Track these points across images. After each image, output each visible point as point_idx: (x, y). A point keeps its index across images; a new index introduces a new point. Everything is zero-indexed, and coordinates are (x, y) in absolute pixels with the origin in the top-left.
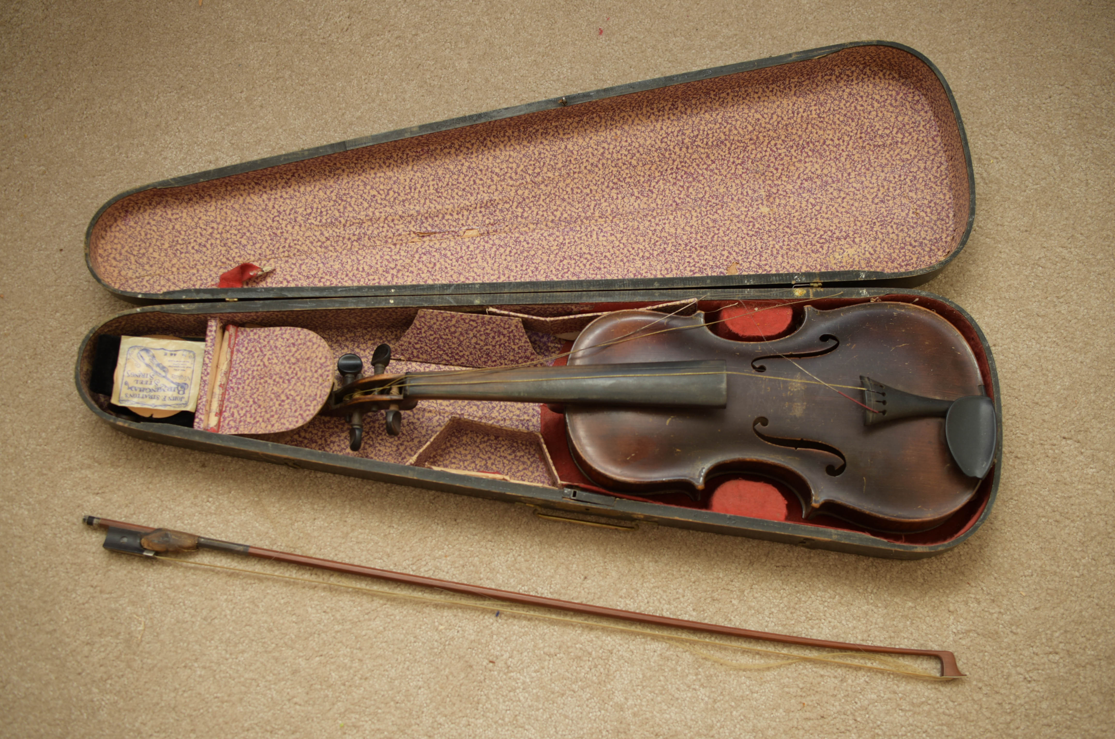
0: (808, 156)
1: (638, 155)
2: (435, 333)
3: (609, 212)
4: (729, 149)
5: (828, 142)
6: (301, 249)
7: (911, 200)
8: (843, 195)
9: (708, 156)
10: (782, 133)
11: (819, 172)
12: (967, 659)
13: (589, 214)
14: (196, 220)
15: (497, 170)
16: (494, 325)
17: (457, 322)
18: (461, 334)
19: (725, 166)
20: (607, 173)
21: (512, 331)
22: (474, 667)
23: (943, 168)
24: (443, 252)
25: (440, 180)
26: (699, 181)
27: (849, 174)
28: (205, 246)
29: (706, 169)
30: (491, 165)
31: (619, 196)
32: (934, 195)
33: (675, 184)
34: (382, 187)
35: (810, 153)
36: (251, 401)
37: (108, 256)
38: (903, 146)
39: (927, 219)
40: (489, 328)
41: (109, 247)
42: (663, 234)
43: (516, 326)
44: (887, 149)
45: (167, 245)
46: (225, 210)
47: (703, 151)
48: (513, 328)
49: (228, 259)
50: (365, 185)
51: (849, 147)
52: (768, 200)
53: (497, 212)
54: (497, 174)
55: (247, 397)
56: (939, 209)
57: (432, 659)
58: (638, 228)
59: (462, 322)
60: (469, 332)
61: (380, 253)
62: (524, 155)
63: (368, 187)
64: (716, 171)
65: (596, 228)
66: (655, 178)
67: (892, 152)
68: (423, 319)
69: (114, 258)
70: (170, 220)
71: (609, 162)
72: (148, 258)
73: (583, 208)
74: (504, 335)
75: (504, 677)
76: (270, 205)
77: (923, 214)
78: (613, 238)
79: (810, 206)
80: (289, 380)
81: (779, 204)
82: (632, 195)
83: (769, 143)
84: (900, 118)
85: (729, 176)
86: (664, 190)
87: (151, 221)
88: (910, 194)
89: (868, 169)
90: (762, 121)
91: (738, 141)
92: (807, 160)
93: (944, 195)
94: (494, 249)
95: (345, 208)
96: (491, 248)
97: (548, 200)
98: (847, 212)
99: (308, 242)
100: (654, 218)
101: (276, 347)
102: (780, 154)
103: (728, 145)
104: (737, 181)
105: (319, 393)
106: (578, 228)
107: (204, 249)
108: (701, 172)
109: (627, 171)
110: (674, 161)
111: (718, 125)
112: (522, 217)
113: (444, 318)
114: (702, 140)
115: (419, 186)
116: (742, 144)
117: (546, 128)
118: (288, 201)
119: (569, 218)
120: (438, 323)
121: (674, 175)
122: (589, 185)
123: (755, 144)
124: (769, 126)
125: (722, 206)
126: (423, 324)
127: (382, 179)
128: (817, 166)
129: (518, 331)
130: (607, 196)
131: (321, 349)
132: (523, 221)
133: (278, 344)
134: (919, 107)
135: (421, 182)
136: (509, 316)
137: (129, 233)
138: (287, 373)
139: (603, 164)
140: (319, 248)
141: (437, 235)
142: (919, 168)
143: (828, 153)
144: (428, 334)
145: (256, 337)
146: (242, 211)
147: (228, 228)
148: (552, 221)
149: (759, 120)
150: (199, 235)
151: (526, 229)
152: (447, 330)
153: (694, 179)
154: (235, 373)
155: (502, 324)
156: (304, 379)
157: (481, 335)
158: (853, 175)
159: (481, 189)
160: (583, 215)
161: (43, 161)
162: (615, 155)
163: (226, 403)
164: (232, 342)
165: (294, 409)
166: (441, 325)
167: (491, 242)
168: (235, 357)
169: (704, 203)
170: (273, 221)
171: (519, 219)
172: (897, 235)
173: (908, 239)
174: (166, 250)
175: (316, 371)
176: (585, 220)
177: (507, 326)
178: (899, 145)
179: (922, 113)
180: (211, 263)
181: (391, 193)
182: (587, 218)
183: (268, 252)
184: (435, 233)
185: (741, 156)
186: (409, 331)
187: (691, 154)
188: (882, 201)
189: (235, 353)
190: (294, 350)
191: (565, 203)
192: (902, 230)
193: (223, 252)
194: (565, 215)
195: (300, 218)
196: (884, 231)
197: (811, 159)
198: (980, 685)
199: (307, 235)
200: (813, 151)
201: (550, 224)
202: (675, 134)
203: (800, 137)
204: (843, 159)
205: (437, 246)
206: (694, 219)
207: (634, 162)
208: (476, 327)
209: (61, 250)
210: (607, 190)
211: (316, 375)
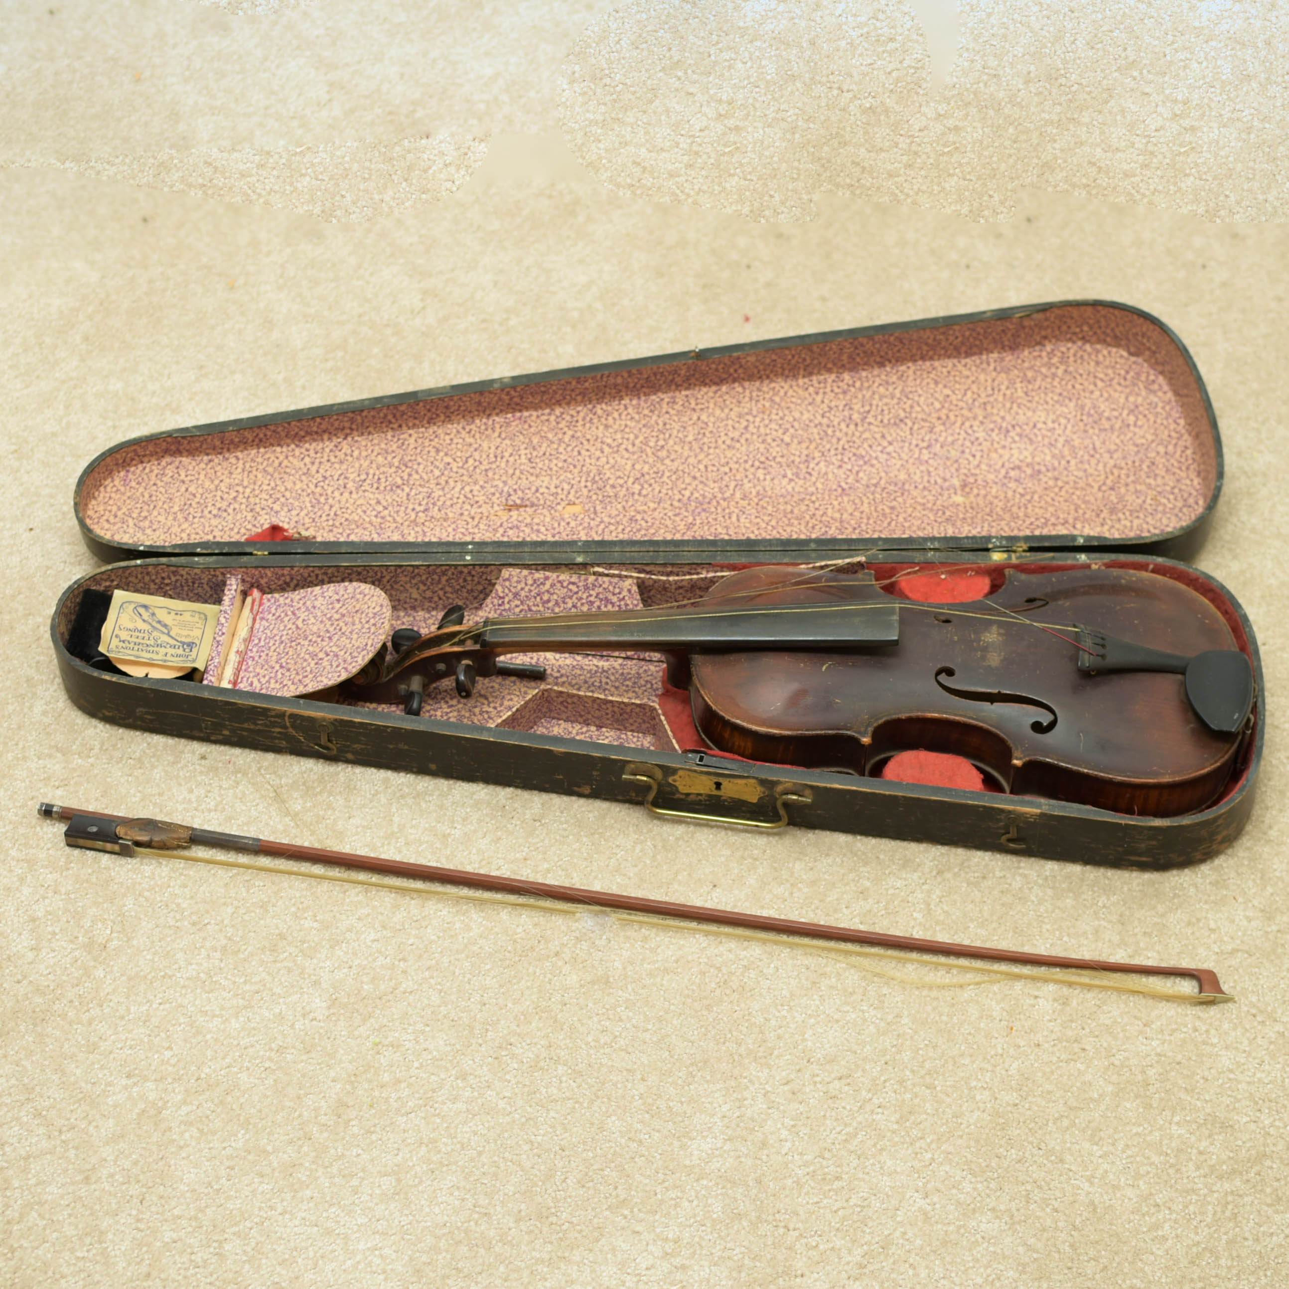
0: (1014, 442)
1: (792, 430)
2: (522, 603)
3: (754, 493)
4: (911, 429)
5: (1040, 425)
6: (350, 518)
7: (1149, 486)
8: (1060, 483)
9: (883, 437)
10: (980, 413)
11: (1029, 460)
12: (1235, 981)
13: (727, 495)
14: (216, 482)
15: (609, 441)
16: (601, 590)
17: (552, 585)
18: (557, 604)
19: (906, 449)
20: (751, 449)
21: (623, 598)
23: (1189, 452)
24: (535, 527)
25: (534, 449)
26: (872, 466)
27: (1068, 462)
28: (225, 511)
29: (882, 452)
30: (601, 435)
31: (768, 477)
32: (1178, 481)
33: (840, 467)
34: (459, 454)
35: (1017, 438)
36: (277, 667)
37: (99, 518)
38: (1137, 430)
39: (1170, 506)
40: (593, 593)
41: (101, 508)
42: (824, 518)
43: (629, 591)
44: (1116, 433)
45: (176, 508)
46: (254, 472)
47: (876, 429)
48: (625, 593)
49: (254, 526)
50: (438, 451)
51: (1068, 432)
52: (963, 490)
53: (608, 488)
54: (609, 446)
55: (273, 663)
56: (1186, 495)
58: (792, 512)
59: (558, 585)
60: (568, 600)
61: (454, 526)
62: (644, 426)
63: (442, 454)
64: (894, 455)
65: (736, 511)
66: (814, 458)
67: (1122, 437)
68: (507, 583)
69: (108, 521)
70: (183, 482)
71: (755, 437)
72: (151, 522)
73: (720, 488)
74: (613, 604)
76: (314, 469)
77: (1164, 501)
78: (758, 520)
79: (1018, 496)
80: (330, 638)
81: (978, 495)
82: (785, 476)
83: (963, 424)
84: (1131, 399)
85: (911, 461)
86: (826, 474)
87: (158, 482)
88: (1148, 481)
89: (1092, 456)
90: (953, 397)
91: (923, 420)
92: (1013, 446)
93: (1192, 480)
94: (602, 526)
95: (410, 475)
96: (598, 526)
97: (674, 478)
98: (1066, 501)
99: (359, 511)
100: (813, 502)
101: (314, 607)
102: (977, 439)
103: (910, 424)
104: (923, 468)
105: (370, 643)
106: (713, 509)
107: (225, 514)
108: (874, 455)
109: (778, 449)
110: (839, 440)
111: (895, 401)
112: (640, 494)
113: (535, 581)
114: (875, 417)
115: (506, 454)
116: (927, 424)
117: (673, 397)
118: (337, 466)
119: (701, 498)
120: (527, 589)
121: (839, 457)
122: (728, 463)
123: (944, 424)
124: (961, 404)
125: (903, 494)
126: (506, 591)
127: (459, 446)
128: (1026, 453)
129: (632, 597)
130: (751, 476)
131: (375, 598)
132: (641, 499)
133: (317, 604)
134: (1156, 387)
135: (510, 450)
136: (620, 576)
137: (129, 494)
138: (328, 631)
139: (747, 440)
140: (373, 519)
141: (528, 509)
142: (1158, 453)
143: (1040, 438)
144: (513, 604)
145: (288, 601)
146: (276, 475)
147: (257, 492)
148: (679, 500)
149: (948, 396)
150: (218, 498)
151: (645, 508)
152: (538, 598)
153: (865, 463)
154: (256, 641)
155: (611, 588)
156: (351, 633)
157: (582, 604)
158: (1073, 462)
159: (588, 460)
160: (720, 495)
161: (14, 440)
162: (762, 430)
163: (242, 674)
164: (256, 608)
165: (335, 664)
166: (530, 591)
167: (598, 520)
168: (257, 626)
169: (879, 490)
170: (316, 486)
171: (636, 497)
172: (1131, 522)
173: (1145, 526)
174: (175, 513)
175: (367, 622)
176: (722, 502)
177: (617, 591)
178: (1132, 428)
179: (1160, 394)
180: (232, 529)
181: (471, 461)
182: (725, 499)
183: (307, 520)
184: (526, 506)
185: (927, 438)
186: (488, 601)
187: (862, 433)
188: (1112, 489)
189: (258, 621)
190: (337, 606)
191: (696, 482)
192: (1138, 517)
193: (249, 518)
194: (696, 495)
195: (350, 485)
196: (1114, 517)
197: (1018, 445)
198: (1254, 1011)
199: (358, 502)
200: (1020, 435)
201: (676, 504)
202: (841, 408)
203: (1003, 418)
204: (1059, 445)
205: (528, 520)
206: (866, 505)
207: (787, 439)
208: (577, 593)
209: (31, 529)
210: (752, 470)
211: (367, 626)
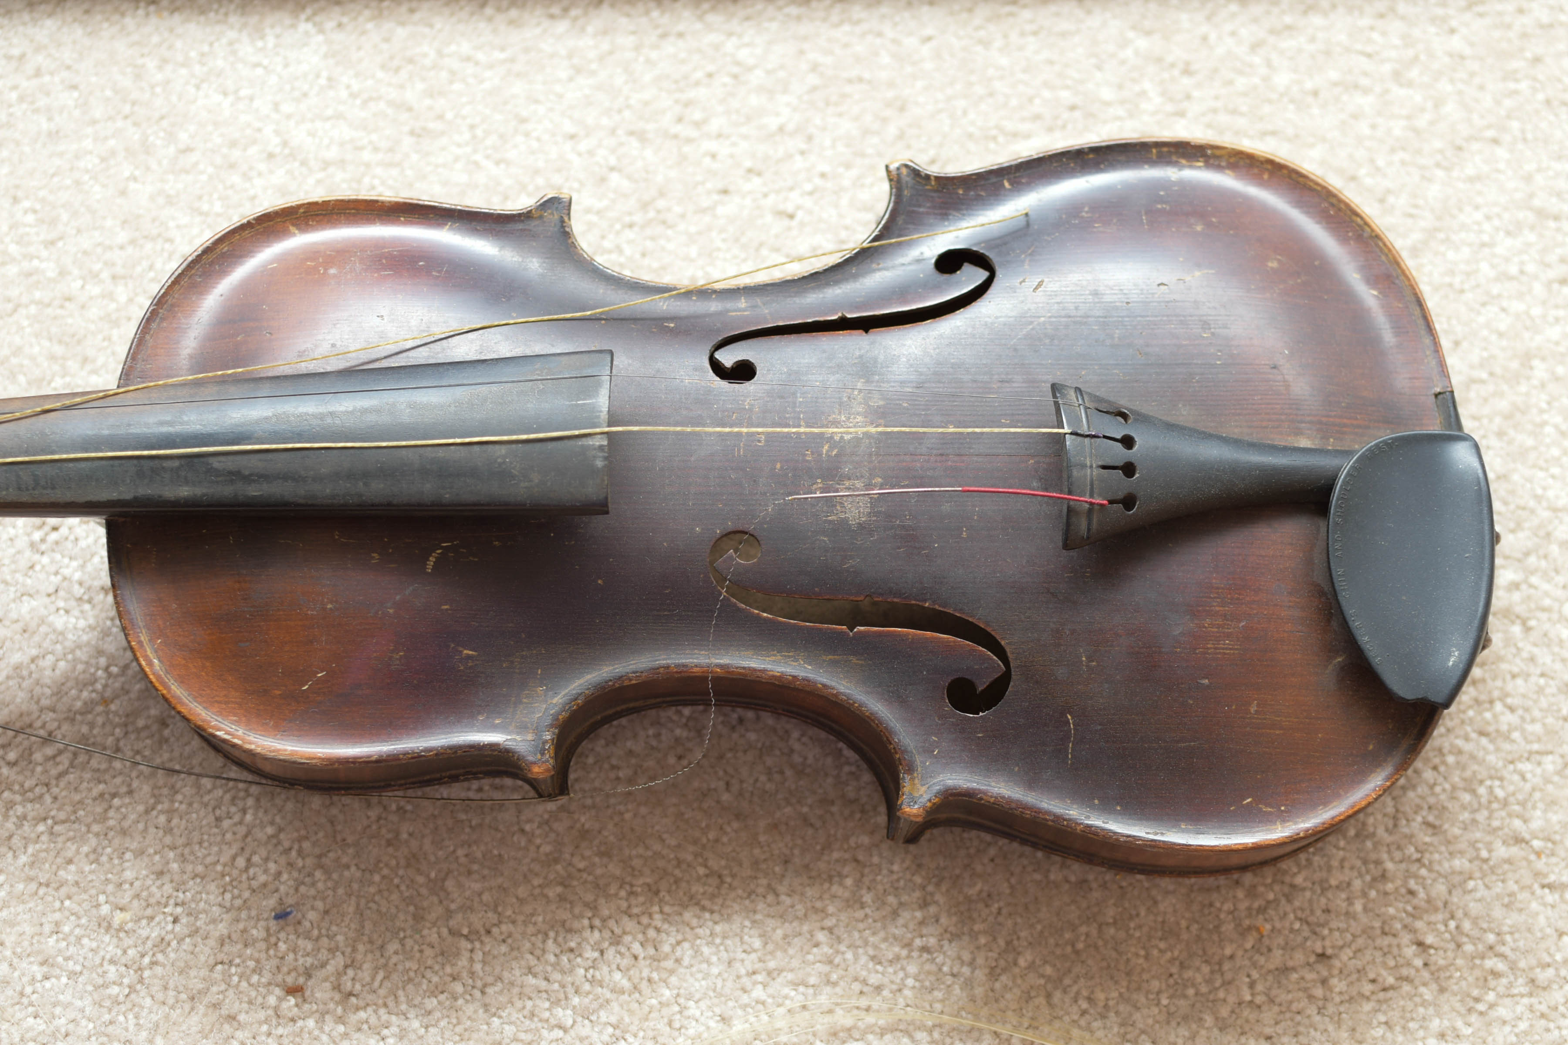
22: (242, 1017)
57: (107, 1017)
75: (341, 1028)
